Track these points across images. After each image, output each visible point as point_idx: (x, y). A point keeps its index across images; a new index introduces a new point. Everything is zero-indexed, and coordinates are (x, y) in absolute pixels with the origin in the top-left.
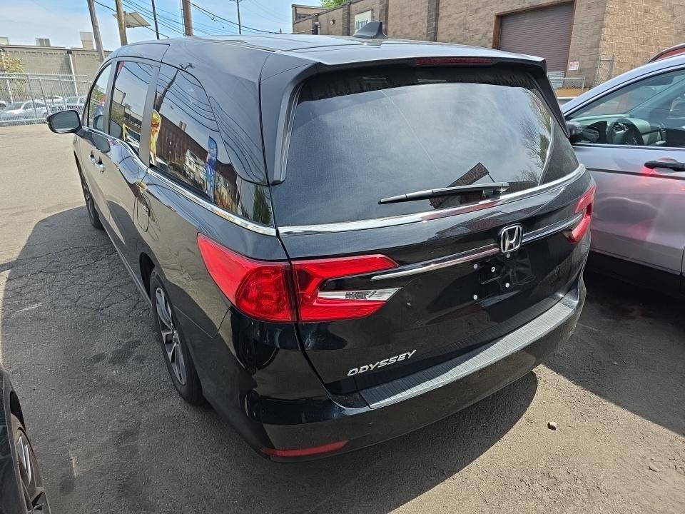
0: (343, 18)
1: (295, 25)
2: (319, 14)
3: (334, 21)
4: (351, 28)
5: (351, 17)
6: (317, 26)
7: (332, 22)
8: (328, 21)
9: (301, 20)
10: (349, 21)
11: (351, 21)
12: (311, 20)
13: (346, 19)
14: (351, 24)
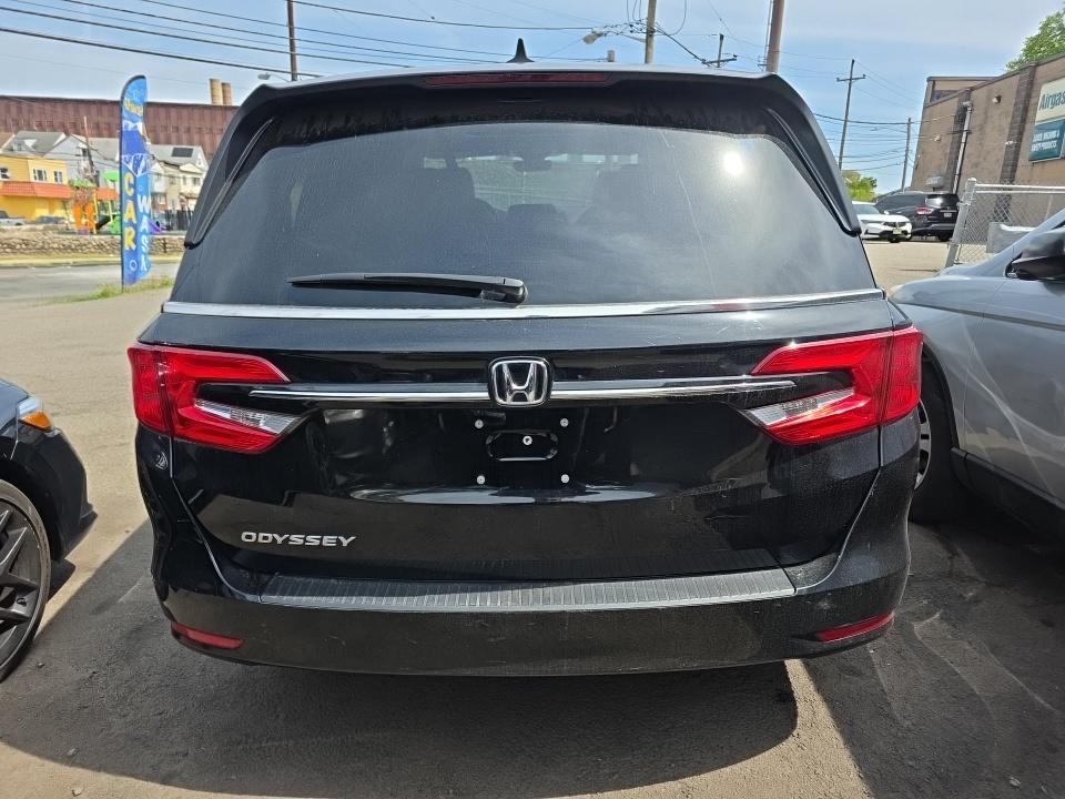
0: (1018, 92)
1: (928, 110)
2: (972, 89)
3: (999, 98)
4: (1031, 108)
5: (1035, 88)
6: (965, 109)
7: (995, 100)
8: (989, 99)
9: (940, 100)
10: (1029, 96)
11: (1034, 95)
12: (957, 99)
13: (1024, 94)
14: (1033, 101)
